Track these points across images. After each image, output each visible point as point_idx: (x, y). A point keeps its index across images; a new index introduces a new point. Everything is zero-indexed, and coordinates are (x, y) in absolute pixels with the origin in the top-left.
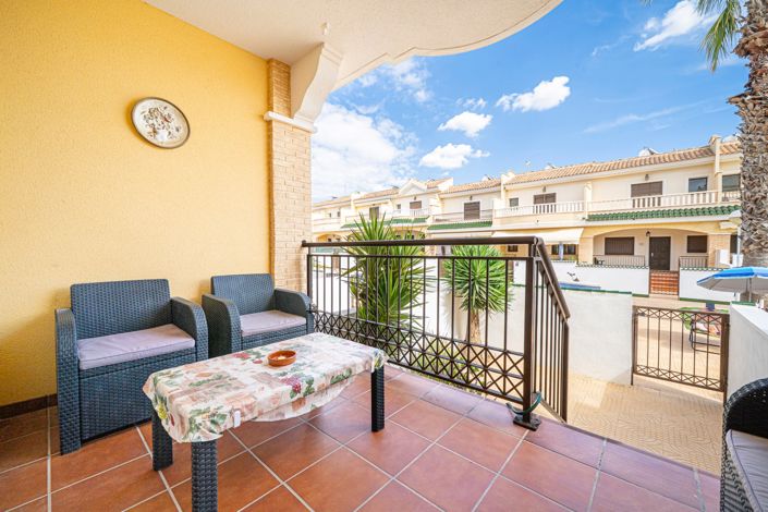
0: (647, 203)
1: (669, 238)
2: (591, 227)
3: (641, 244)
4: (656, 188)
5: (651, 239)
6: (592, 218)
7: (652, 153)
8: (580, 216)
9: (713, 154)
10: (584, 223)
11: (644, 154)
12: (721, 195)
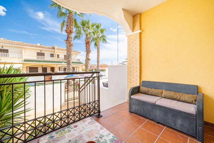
0: (41, 58)
1: (47, 68)
2: (25, 64)
3: (40, 69)
4: (43, 54)
5: (42, 68)
6: (25, 61)
7: (41, 45)
8: (21, 60)
9: (55, 49)
10: (23, 62)
11: (39, 44)
12: (57, 59)
